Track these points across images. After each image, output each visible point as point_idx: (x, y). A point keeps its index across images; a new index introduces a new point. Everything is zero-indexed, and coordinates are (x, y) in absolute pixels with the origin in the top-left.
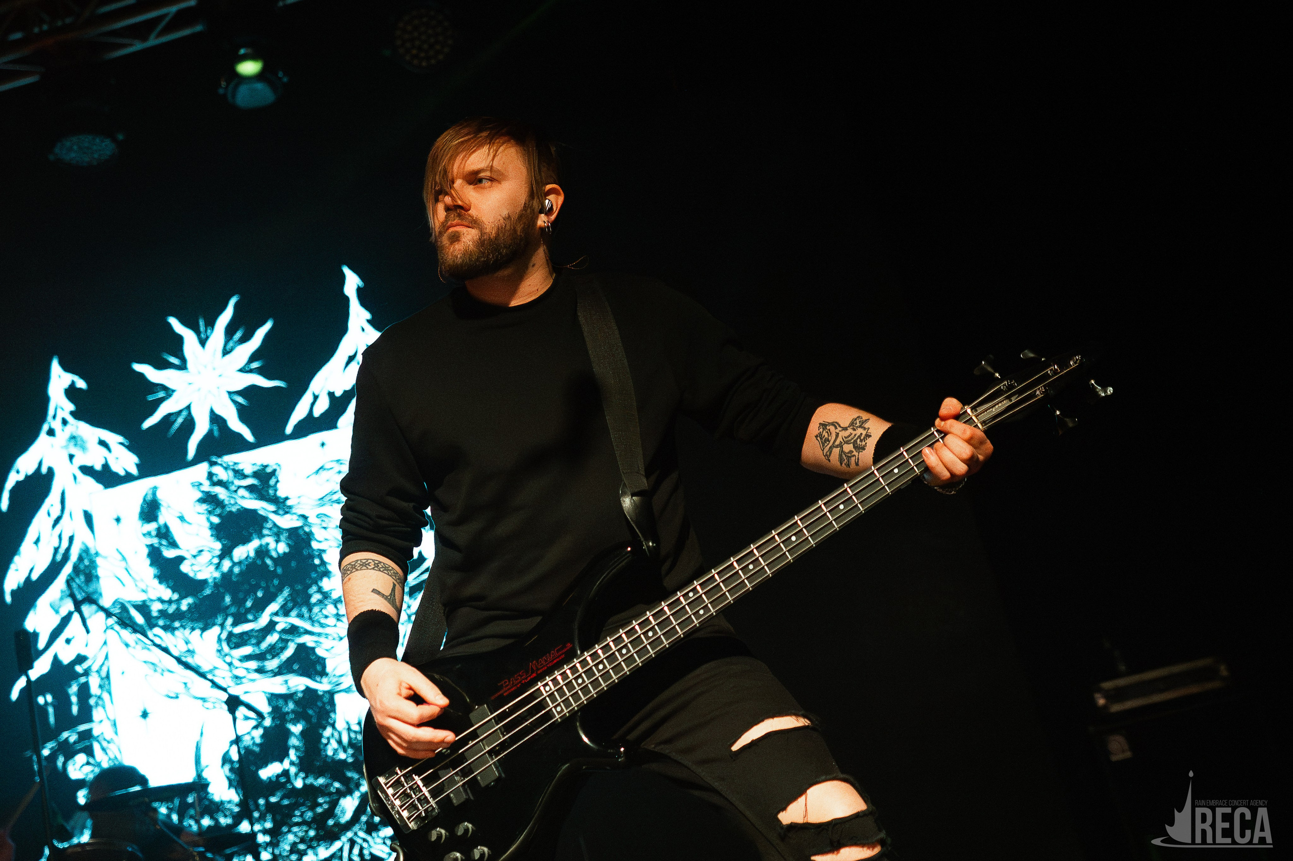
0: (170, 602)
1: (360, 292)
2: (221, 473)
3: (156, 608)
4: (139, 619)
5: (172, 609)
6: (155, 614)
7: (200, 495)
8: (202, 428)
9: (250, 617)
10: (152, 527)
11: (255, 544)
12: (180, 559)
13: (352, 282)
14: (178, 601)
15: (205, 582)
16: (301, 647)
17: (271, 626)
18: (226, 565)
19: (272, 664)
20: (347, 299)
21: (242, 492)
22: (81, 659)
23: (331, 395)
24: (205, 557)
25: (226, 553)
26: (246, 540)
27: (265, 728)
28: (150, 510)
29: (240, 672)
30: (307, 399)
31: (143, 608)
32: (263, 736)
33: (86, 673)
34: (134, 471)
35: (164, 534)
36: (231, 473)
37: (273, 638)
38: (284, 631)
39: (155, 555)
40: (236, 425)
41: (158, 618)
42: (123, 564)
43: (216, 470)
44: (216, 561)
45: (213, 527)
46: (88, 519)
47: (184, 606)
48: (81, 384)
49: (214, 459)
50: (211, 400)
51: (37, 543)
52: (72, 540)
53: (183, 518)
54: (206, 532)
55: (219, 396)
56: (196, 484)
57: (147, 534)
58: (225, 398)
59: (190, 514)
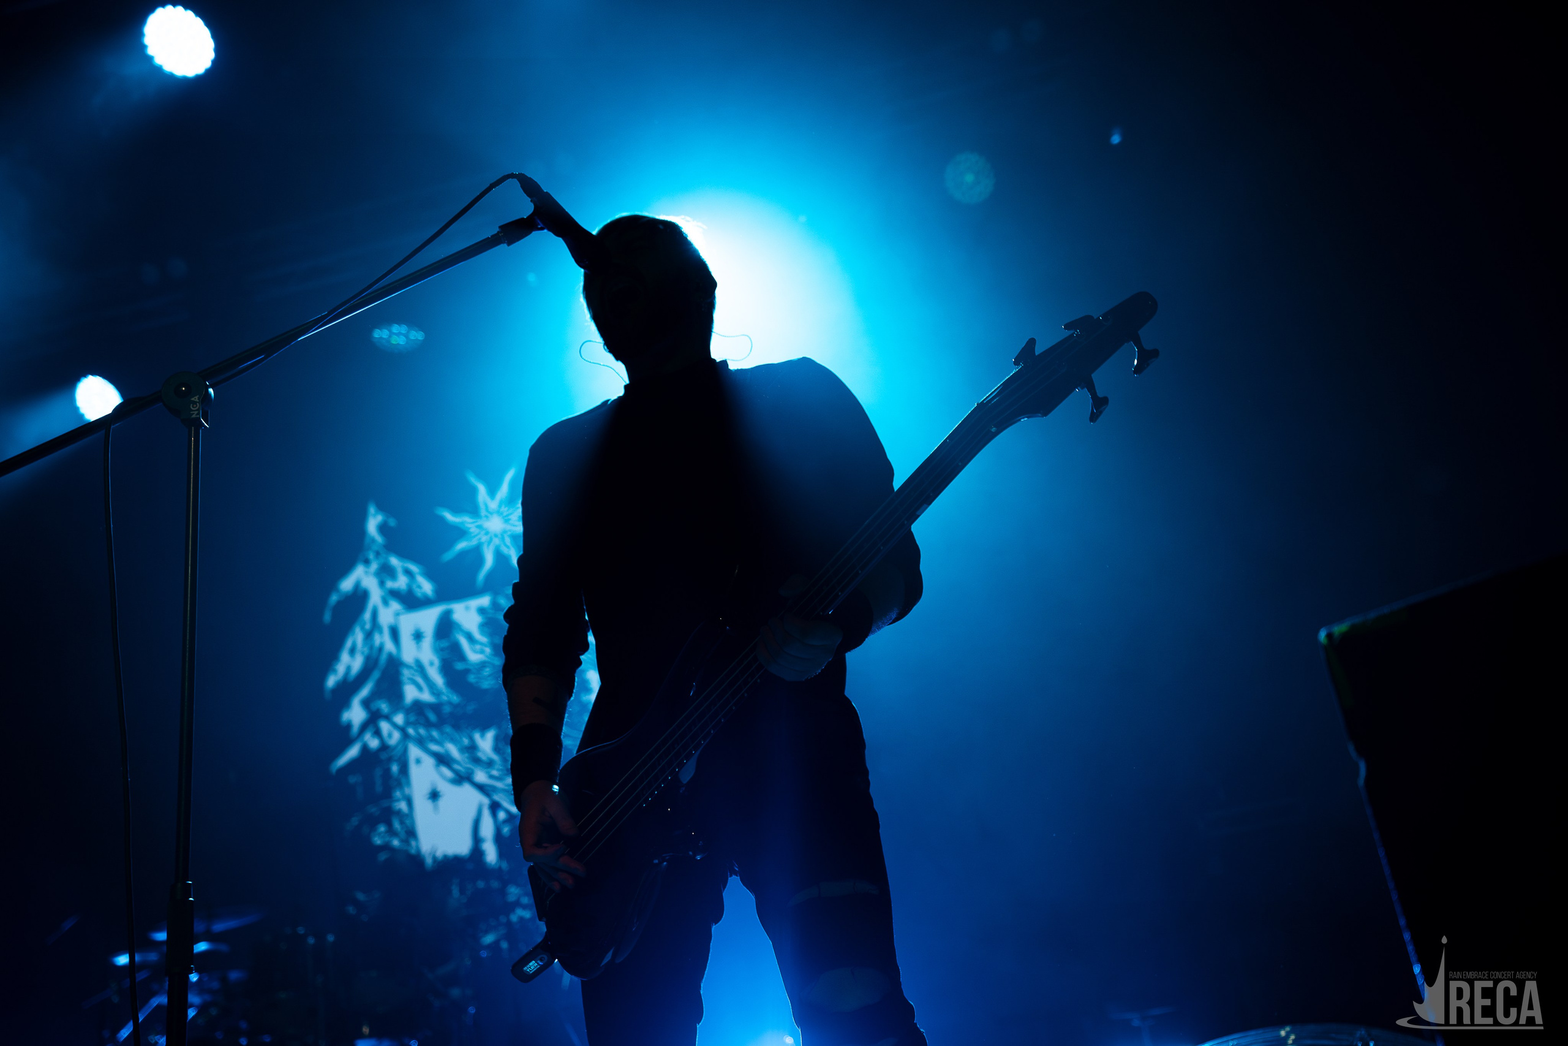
0: (457, 705)
3: (447, 709)
4: (432, 717)
6: (445, 714)
7: (482, 619)
10: (445, 644)
12: (467, 671)
22: (383, 749)
24: (486, 671)
28: (445, 628)
31: (436, 708)
35: (456, 648)
39: (446, 669)
41: (448, 718)
42: (420, 673)
43: (500, 599)
46: (395, 633)
50: (496, 541)
51: (352, 651)
52: (381, 649)
53: (470, 638)
54: (488, 650)
55: (503, 539)
56: (482, 611)
57: (442, 650)
58: (508, 540)
59: (477, 635)
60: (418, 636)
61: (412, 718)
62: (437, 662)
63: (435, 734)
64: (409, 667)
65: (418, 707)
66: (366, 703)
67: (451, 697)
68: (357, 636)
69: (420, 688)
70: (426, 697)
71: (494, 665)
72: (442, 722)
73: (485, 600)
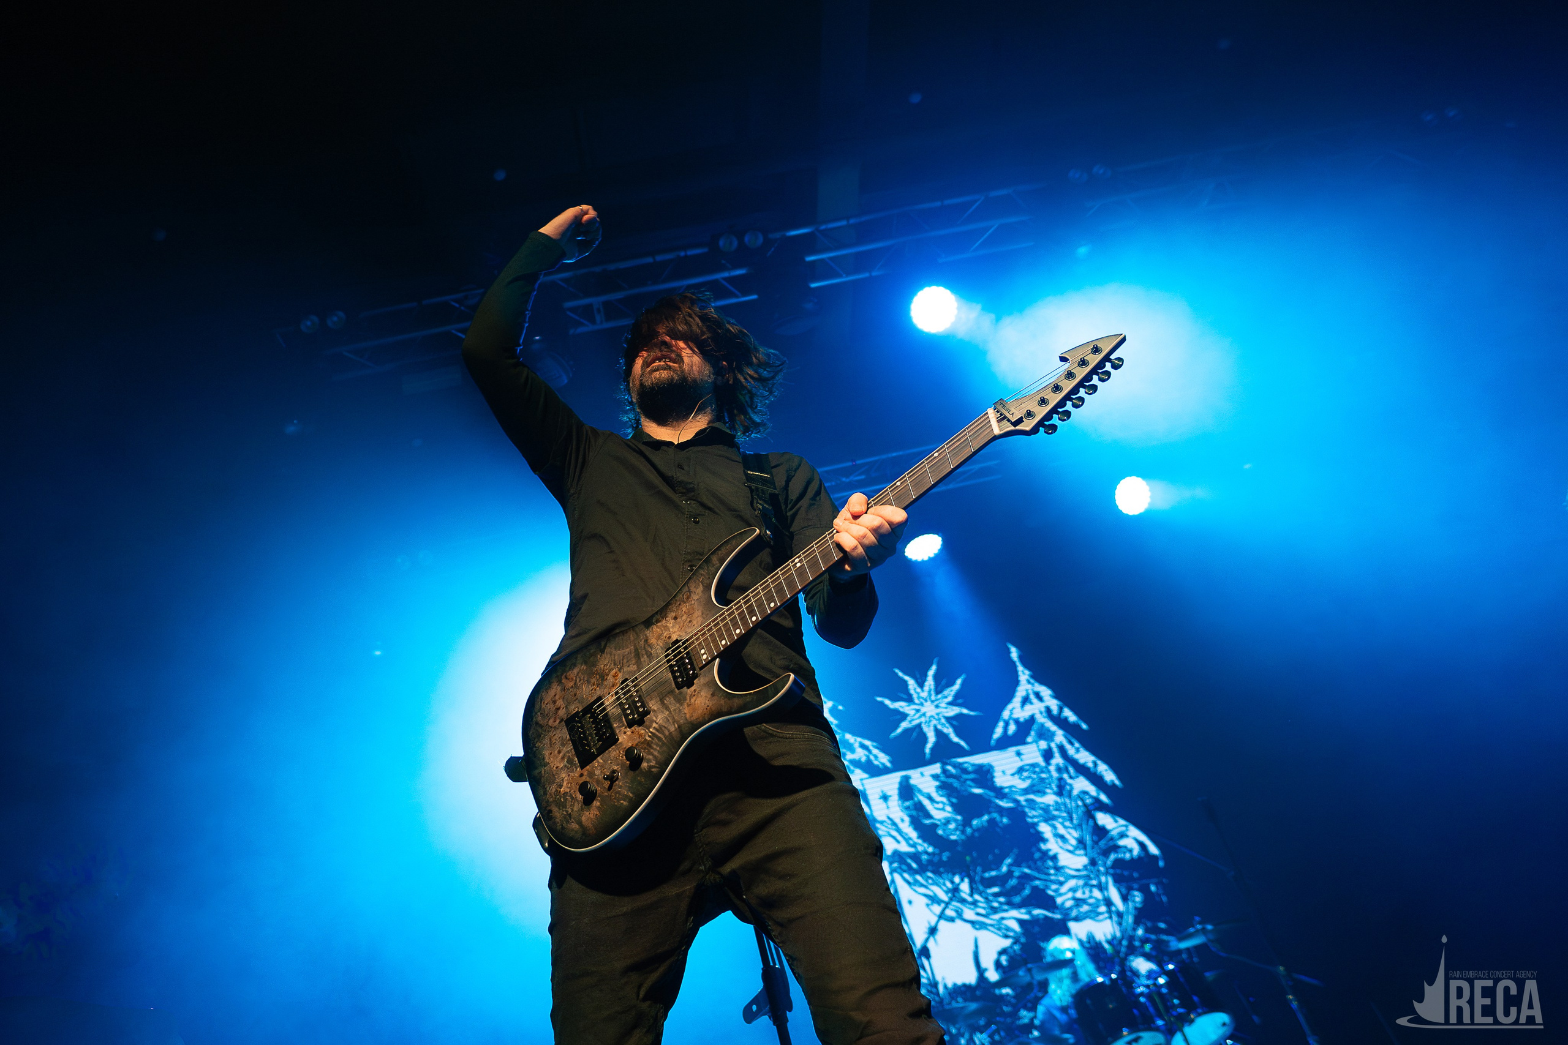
0: (933, 854)
1: (1021, 658)
2: (951, 770)
3: (924, 857)
4: (914, 865)
5: (936, 859)
6: (924, 862)
7: (937, 783)
8: (932, 739)
9: (993, 866)
10: (907, 804)
11: (986, 818)
12: (935, 826)
13: (1014, 654)
14: (940, 854)
15: (955, 841)
16: (1035, 889)
17: (1010, 874)
18: (969, 830)
19: (1017, 899)
20: (1014, 663)
21: (969, 782)
23: (1017, 721)
24: (952, 826)
25: (966, 823)
26: (980, 816)
27: (1022, 944)
28: (907, 791)
29: (995, 905)
30: (1001, 724)
31: (915, 857)
32: (1021, 949)
34: (889, 765)
35: (920, 807)
36: (959, 770)
37: (1013, 882)
38: (1019, 878)
39: (916, 823)
40: (955, 739)
41: (927, 865)
42: (894, 827)
43: (949, 768)
44: (960, 828)
45: (952, 805)
47: (944, 858)
48: (841, 707)
49: (944, 760)
50: (934, 722)
53: (930, 798)
54: (949, 808)
55: (939, 719)
56: (935, 777)
57: (907, 808)
58: (943, 721)
59: (935, 795)
60: (885, 798)
61: (895, 865)
62: (907, 819)
63: (918, 877)
64: (882, 823)
65: (899, 856)
67: (923, 847)
69: (898, 842)
70: (904, 848)
71: (956, 821)
72: (922, 870)
73: (936, 768)
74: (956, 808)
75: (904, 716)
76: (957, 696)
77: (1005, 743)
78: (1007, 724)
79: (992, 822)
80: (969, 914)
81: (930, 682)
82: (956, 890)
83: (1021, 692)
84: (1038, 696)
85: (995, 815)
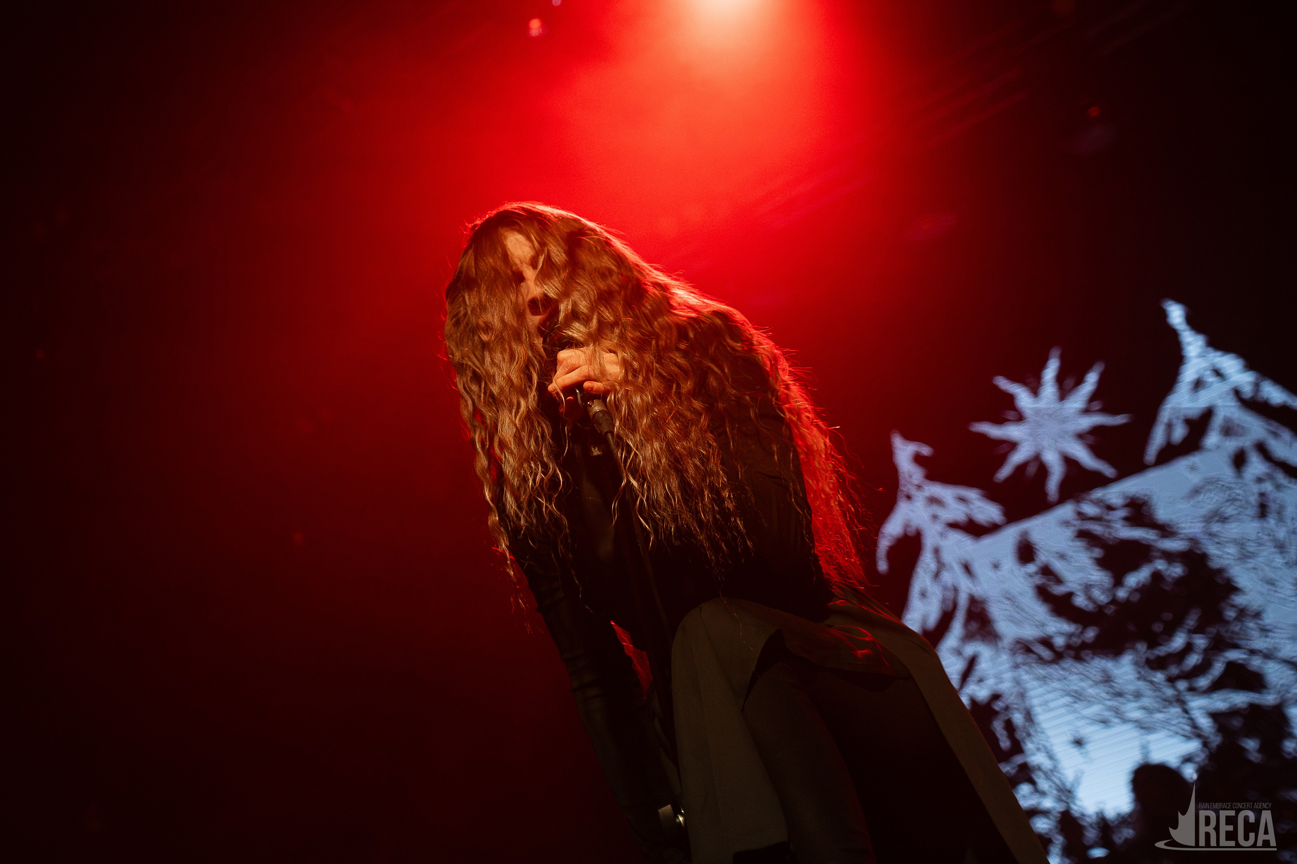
0: (1072, 635)
1: (1187, 319)
2: (1089, 509)
3: (1059, 641)
4: (1046, 653)
5: (1076, 639)
6: (1059, 646)
7: (1071, 532)
8: (1057, 470)
10: (1031, 568)
11: (1147, 570)
12: (1070, 595)
13: (1176, 314)
14: (1082, 633)
15: (1103, 610)
16: (1230, 663)
17: (1189, 647)
18: (1122, 592)
19: (1203, 682)
20: (1176, 330)
21: (1115, 523)
22: (996, 697)
23: (1186, 420)
24: (1096, 590)
25: (1117, 582)
26: (1136, 568)
28: (1026, 552)
29: (1170, 693)
30: (1160, 428)
31: (1046, 641)
33: (1007, 708)
34: (999, 519)
35: (1047, 571)
36: (1101, 508)
37: (1195, 658)
38: (1205, 650)
39: (1043, 593)
40: (1092, 462)
41: (1063, 650)
42: (1012, 604)
43: (1086, 507)
44: (1110, 590)
45: (1097, 560)
46: (967, 568)
47: (1089, 637)
48: (926, 451)
49: (1078, 497)
50: (1059, 445)
51: (923, 594)
52: (956, 590)
53: (1062, 555)
54: (1089, 566)
55: (1066, 439)
56: (1066, 523)
57: (1030, 575)
58: (1072, 439)
59: (1067, 552)
60: (996, 566)
61: (1020, 656)
62: (1031, 591)
63: (1054, 669)
64: (995, 602)
65: (1024, 647)
66: (958, 652)
68: (922, 579)
69: (1020, 624)
70: (1029, 632)
71: (1100, 582)
72: (1058, 656)
73: (1066, 511)
74: (1102, 563)
75: (1012, 446)
76: (1094, 397)
77: (1169, 454)
78: (1170, 426)
79: (1157, 576)
80: (1133, 711)
81: (1049, 388)
82: (1107, 679)
83: (1189, 374)
84: (1218, 373)
85: (1160, 565)
